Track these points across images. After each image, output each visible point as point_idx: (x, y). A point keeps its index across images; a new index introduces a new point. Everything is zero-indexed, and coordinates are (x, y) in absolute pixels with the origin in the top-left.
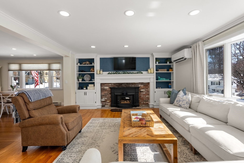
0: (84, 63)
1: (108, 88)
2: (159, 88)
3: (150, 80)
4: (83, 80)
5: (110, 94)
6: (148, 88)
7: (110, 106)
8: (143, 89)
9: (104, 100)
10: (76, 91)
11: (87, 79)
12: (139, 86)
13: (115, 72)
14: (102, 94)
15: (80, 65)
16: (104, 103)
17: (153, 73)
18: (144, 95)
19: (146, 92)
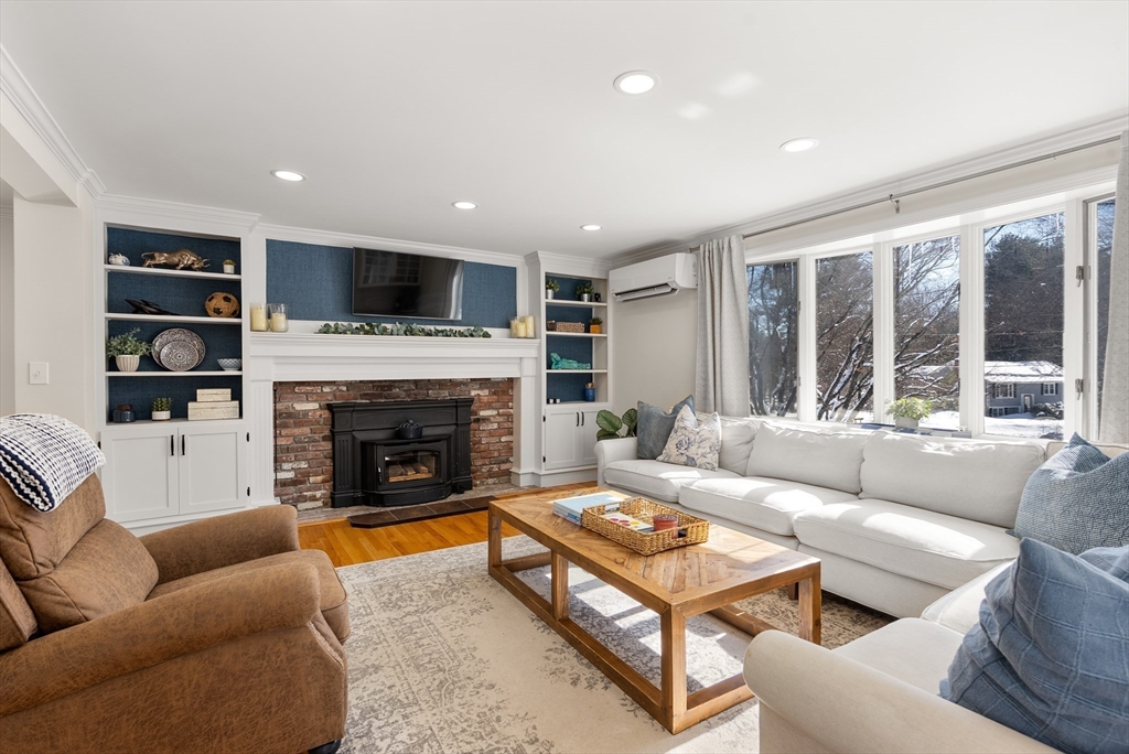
0: (161, 259)
1: (316, 406)
2: (555, 402)
3: (521, 369)
4: (149, 361)
5: (324, 438)
6: (510, 404)
7: (325, 505)
8: (489, 406)
9: (291, 475)
10: (99, 435)
11: (178, 355)
12: (473, 393)
13: (355, 325)
14: (282, 442)
15: (126, 264)
16: (292, 489)
17: (535, 338)
18: (491, 434)
19: (500, 419)
